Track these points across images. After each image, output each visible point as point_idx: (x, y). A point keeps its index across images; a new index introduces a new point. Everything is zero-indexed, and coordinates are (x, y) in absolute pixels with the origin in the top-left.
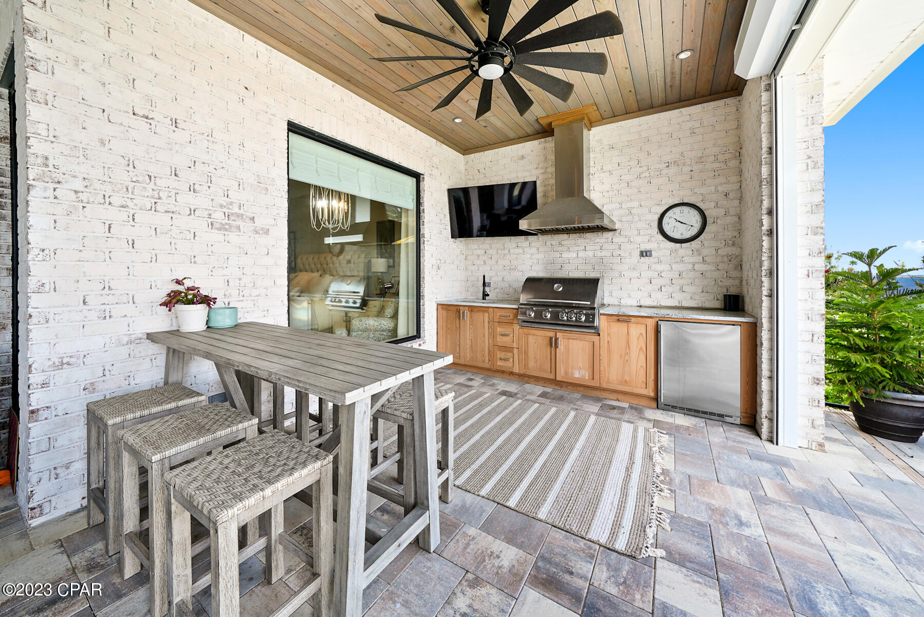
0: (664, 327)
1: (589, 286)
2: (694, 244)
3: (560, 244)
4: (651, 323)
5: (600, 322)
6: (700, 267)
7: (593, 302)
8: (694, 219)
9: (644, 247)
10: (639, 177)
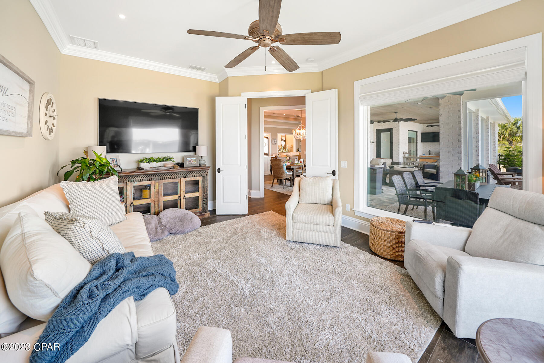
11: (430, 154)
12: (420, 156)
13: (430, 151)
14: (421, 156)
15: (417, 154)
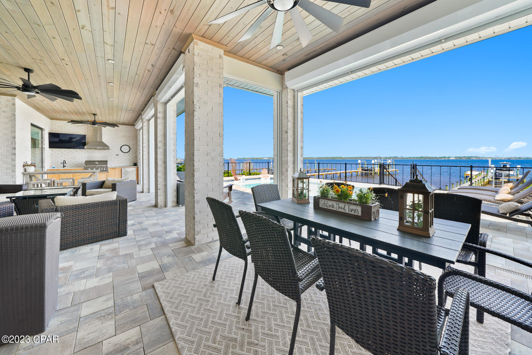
0: (122, 169)
1: (105, 162)
2: (129, 153)
3: (93, 152)
4: (120, 169)
5: (109, 170)
6: (130, 158)
7: (107, 166)
8: (127, 148)
9: (117, 153)
10: (116, 138)
11: (64, 166)
12: (47, 170)
13: (64, 162)
14: (50, 170)
15: (42, 167)
